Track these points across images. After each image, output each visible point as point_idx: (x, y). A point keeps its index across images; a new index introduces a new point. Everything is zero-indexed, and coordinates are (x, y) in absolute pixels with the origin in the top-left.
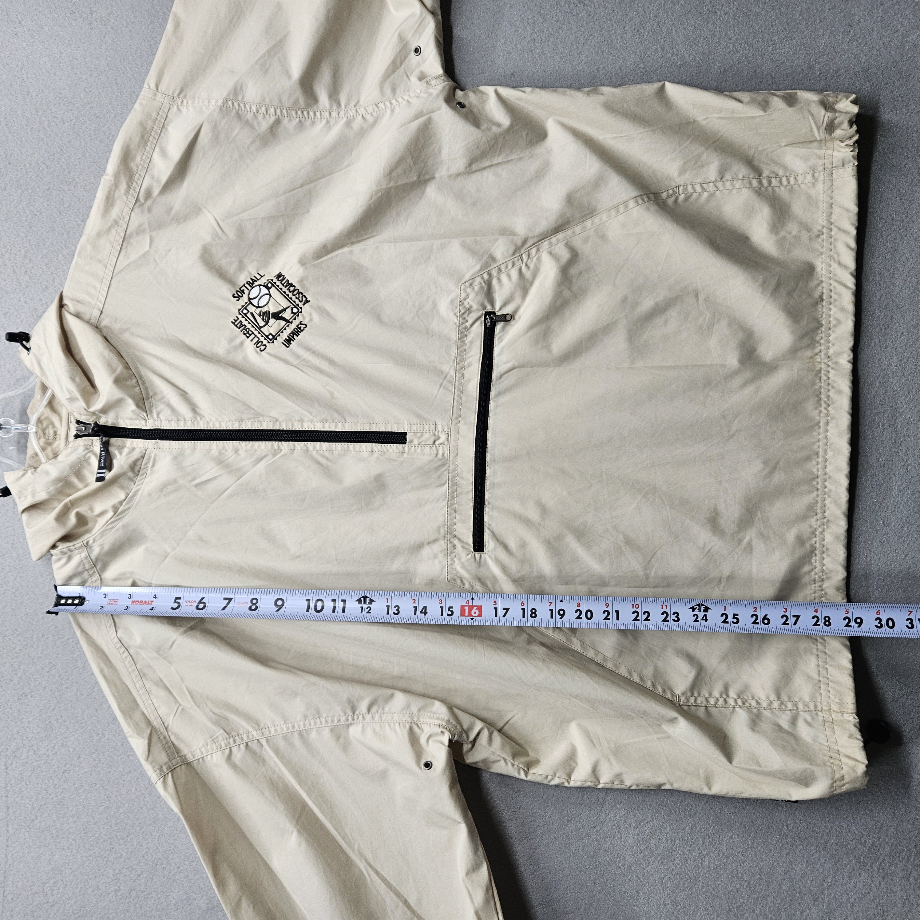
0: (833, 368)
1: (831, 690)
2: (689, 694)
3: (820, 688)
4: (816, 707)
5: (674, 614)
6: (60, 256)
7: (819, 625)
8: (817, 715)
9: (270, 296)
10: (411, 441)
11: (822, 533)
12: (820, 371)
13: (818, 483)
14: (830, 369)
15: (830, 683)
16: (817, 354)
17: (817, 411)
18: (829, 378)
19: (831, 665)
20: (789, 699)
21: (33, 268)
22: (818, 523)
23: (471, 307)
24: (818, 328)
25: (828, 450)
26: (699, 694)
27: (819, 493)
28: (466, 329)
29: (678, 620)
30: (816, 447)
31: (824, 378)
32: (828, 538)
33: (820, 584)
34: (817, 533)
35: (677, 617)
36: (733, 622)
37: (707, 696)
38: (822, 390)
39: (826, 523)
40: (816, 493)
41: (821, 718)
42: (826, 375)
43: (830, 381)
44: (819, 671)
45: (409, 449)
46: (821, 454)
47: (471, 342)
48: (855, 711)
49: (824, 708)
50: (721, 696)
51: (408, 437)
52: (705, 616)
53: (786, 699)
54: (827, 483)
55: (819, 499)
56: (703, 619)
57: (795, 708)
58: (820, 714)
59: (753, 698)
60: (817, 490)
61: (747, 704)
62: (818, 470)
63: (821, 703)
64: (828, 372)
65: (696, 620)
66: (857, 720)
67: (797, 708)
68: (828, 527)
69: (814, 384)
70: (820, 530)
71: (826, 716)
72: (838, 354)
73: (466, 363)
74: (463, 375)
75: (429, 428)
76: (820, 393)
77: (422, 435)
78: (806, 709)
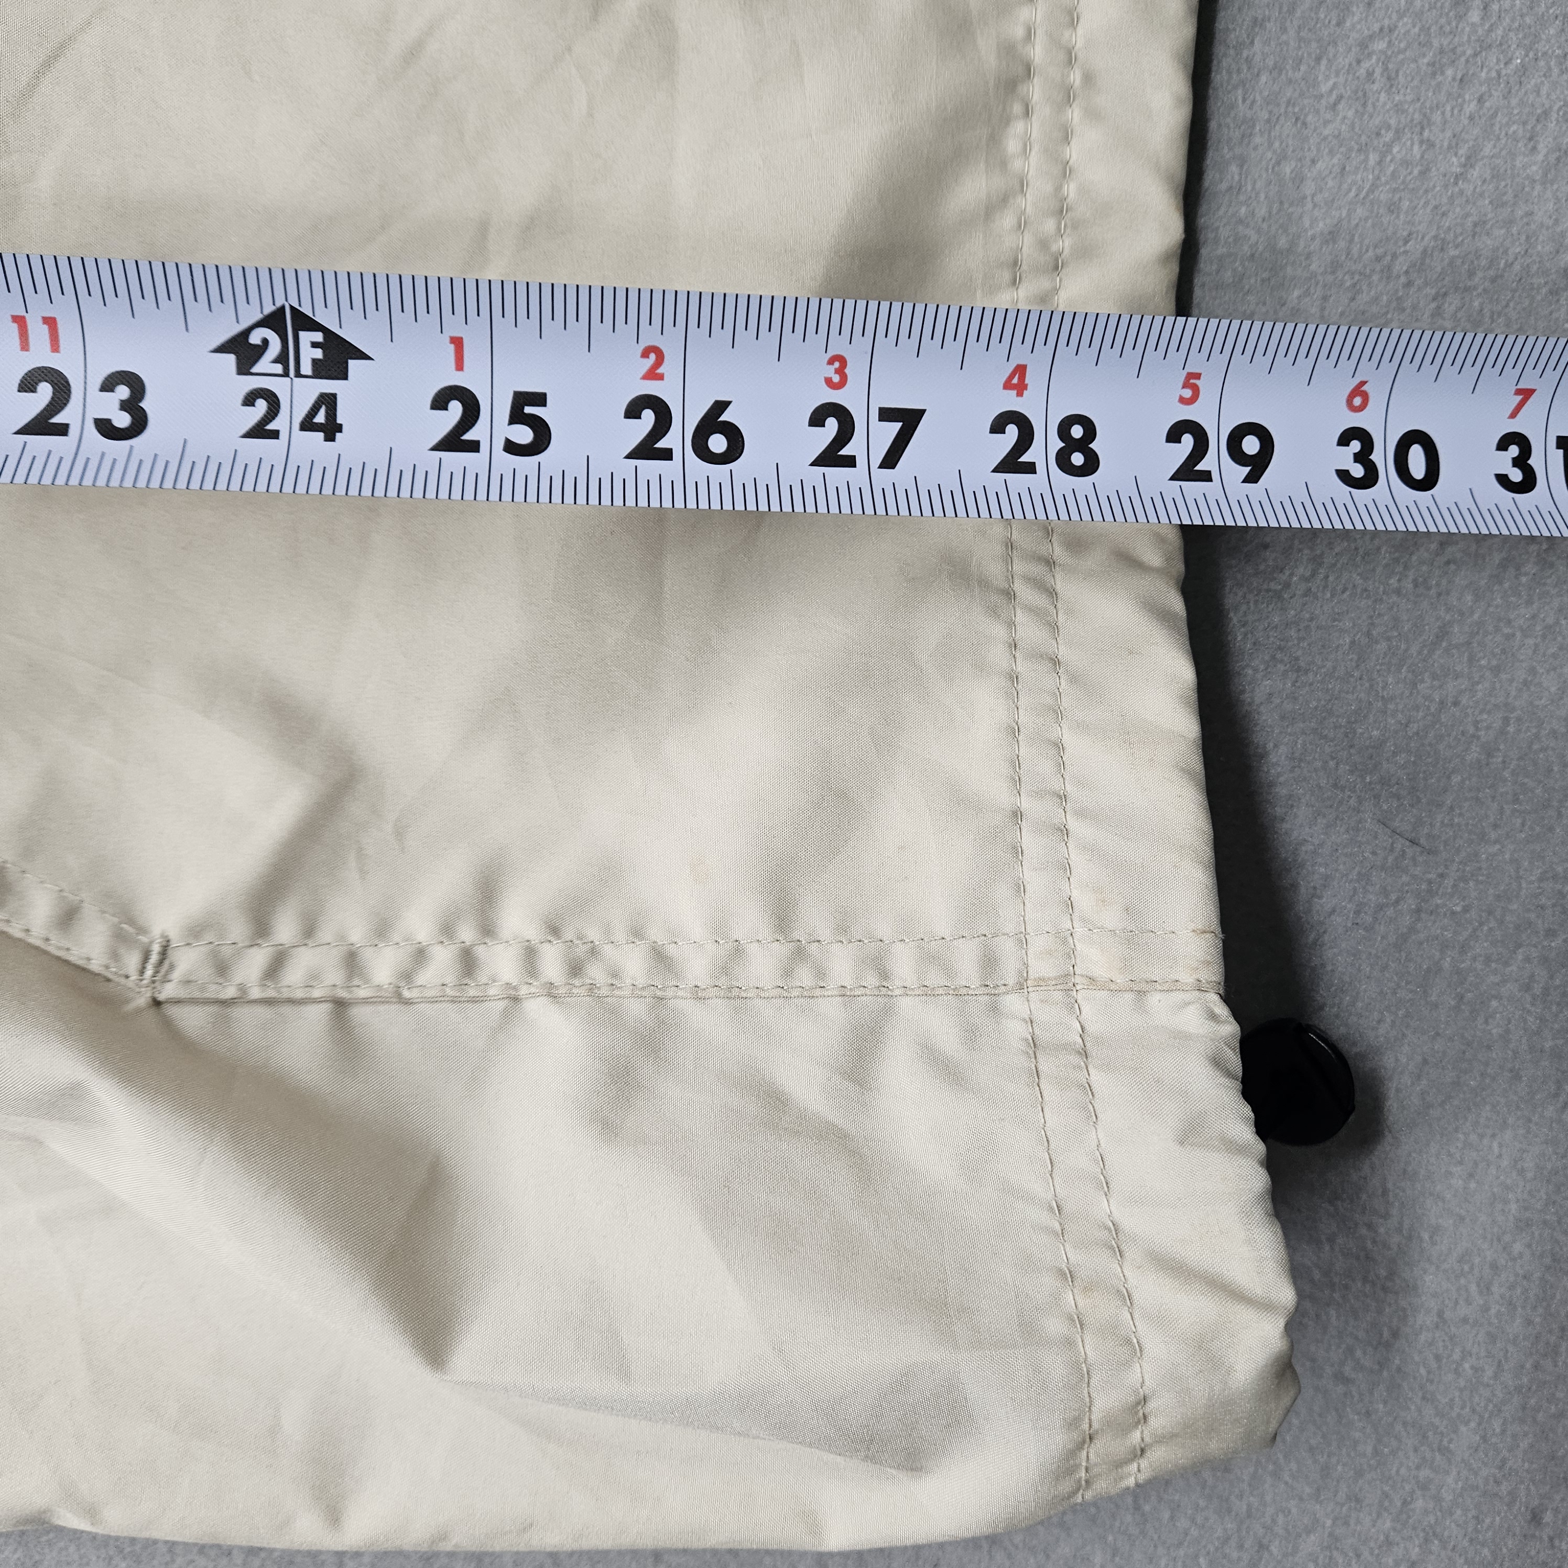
1: (1077, 859)
2: (238, 930)
3: (1017, 851)
4: (989, 962)
5: (108, 385)
7: (1030, 468)
8: (994, 1009)
15: (1073, 824)
19: (1082, 727)
20: (842, 929)
26: (309, 931)
29: (139, 424)
33: (1044, 284)
35: (132, 406)
36: (511, 448)
37: (357, 936)
41: (1016, 1030)
44: (1015, 763)
48: (1213, 973)
49: (1041, 968)
50: (447, 930)
52: (328, 401)
53: (825, 933)
56: (308, 425)
57: (872, 980)
58: (1013, 1003)
59: (637, 933)
61: (596, 973)
63: (1022, 941)
65: (260, 431)
66: (1230, 1028)
67: (884, 975)
71: (1044, 1014)
78: (935, 979)
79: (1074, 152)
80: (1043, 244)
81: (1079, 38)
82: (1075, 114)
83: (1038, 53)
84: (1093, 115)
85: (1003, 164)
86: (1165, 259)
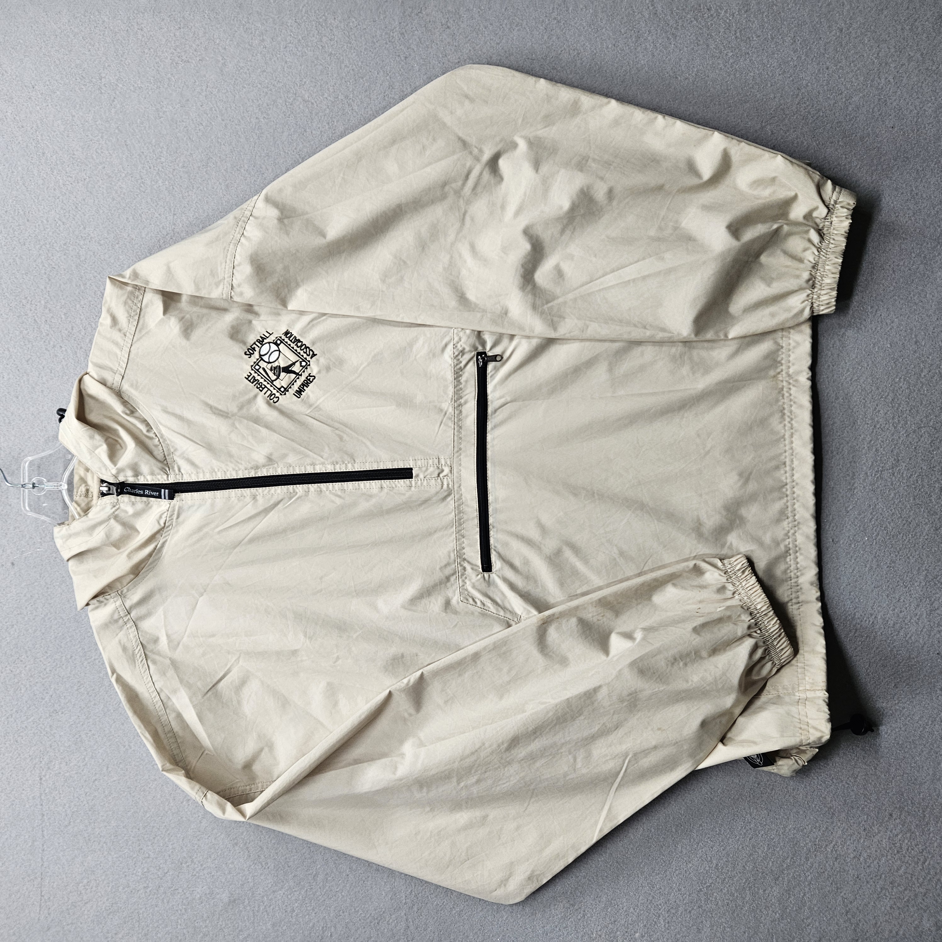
0: (794, 386)
3: (797, 672)
4: (793, 688)
6: (78, 306)
8: (794, 695)
9: (280, 352)
10: (417, 476)
11: (794, 534)
12: (782, 389)
13: (787, 490)
14: (791, 386)
15: (806, 667)
16: (779, 373)
17: (782, 425)
18: (790, 395)
21: (52, 317)
22: (790, 525)
23: (464, 349)
24: (778, 350)
25: (794, 460)
27: (789, 498)
28: (461, 369)
30: (783, 457)
31: (786, 395)
32: (800, 539)
34: (790, 534)
38: (785, 406)
39: (796, 525)
40: (785, 499)
42: (787, 392)
43: (792, 397)
45: (416, 483)
46: (788, 463)
47: (466, 381)
48: (825, 688)
51: (414, 472)
54: (795, 489)
55: (789, 504)
58: (797, 694)
60: (787, 496)
62: (786, 478)
63: (798, 685)
64: (790, 389)
68: (799, 529)
69: (777, 401)
70: (792, 531)
72: (798, 373)
73: (462, 401)
74: (461, 412)
75: (433, 462)
76: (784, 409)
77: (427, 469)
78: (786, 691)
79: (798, 560)
80: (795, 574)
81: (797, 543)
82: (798, 554)
83: (791, 546)
84: (801, 554)
85: (787, 563)
86: (816, 575)
